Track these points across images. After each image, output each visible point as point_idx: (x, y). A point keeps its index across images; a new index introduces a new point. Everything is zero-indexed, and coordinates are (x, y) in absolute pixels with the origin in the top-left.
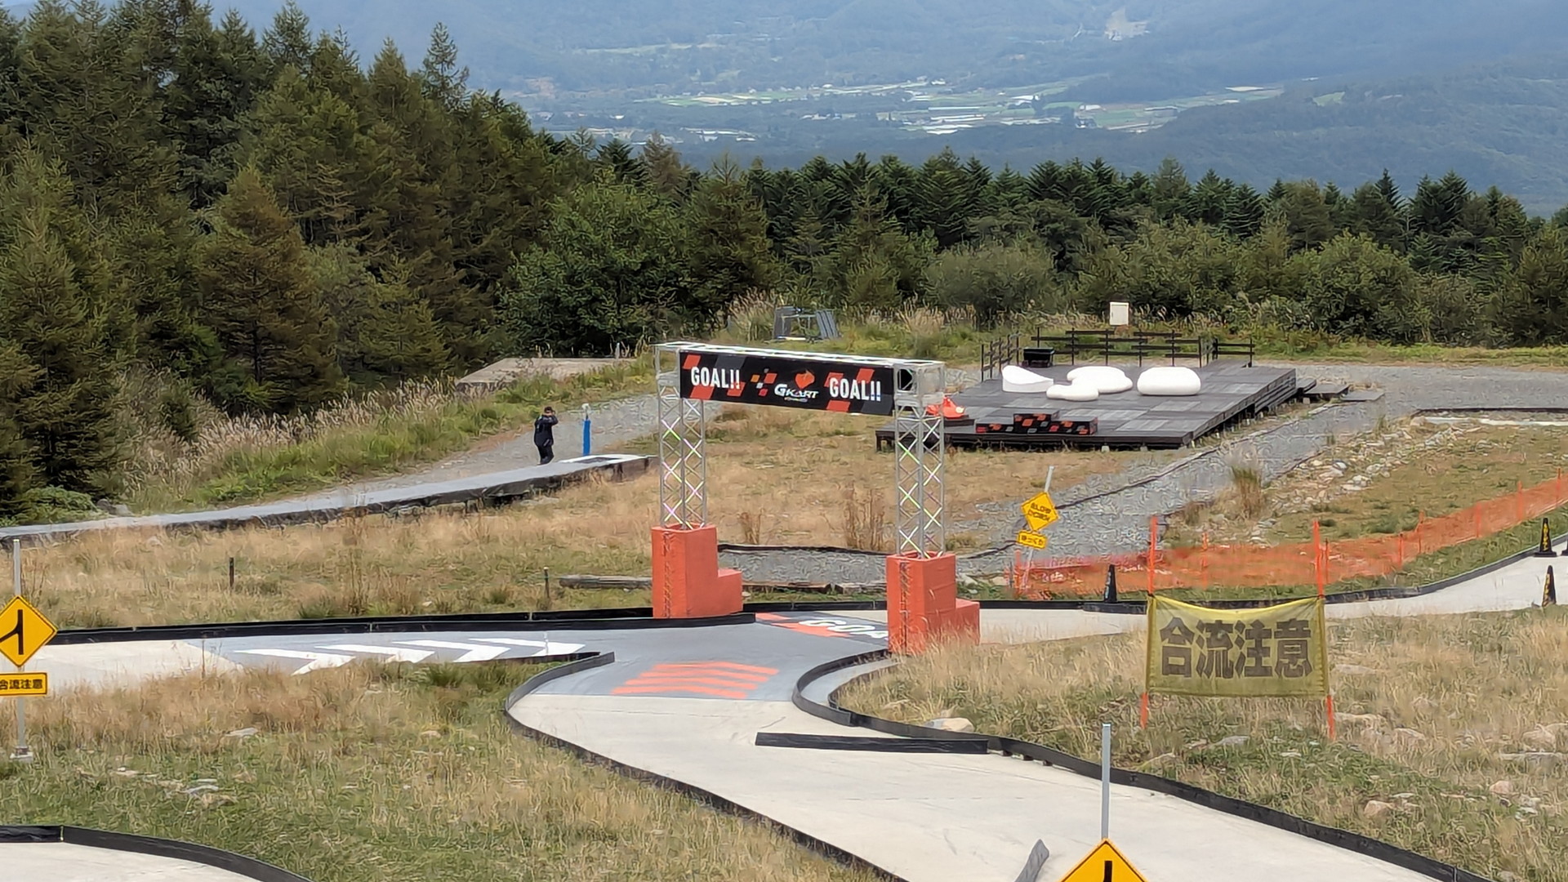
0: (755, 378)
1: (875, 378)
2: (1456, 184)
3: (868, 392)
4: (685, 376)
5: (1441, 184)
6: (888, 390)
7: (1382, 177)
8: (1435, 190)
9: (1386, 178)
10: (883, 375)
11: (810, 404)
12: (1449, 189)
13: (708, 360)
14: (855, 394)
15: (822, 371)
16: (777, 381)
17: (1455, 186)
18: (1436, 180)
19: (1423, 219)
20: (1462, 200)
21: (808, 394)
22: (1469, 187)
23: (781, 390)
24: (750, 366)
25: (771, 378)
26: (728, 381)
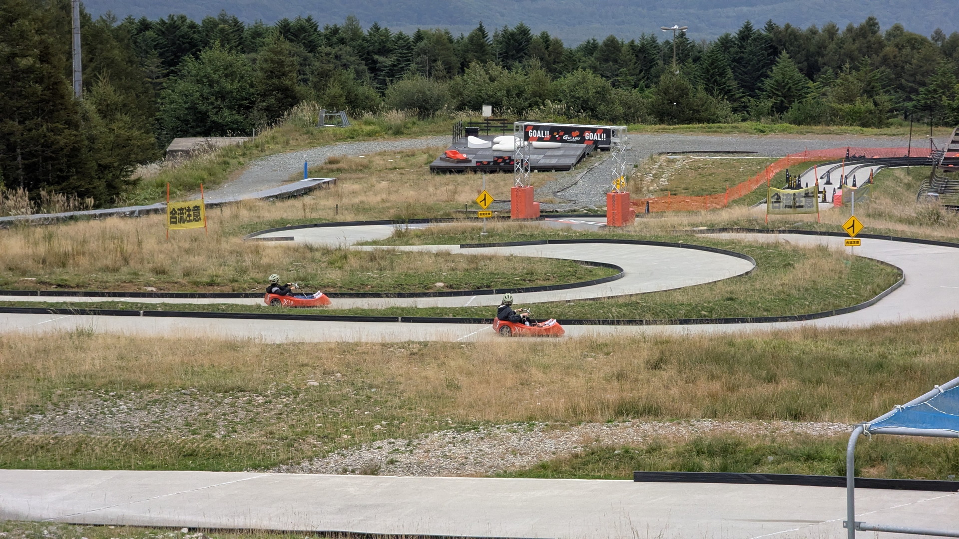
0: (555, 134)
1: (603, 133)
2: (524, 31)
3: (601, 137)
4: (526, 134)
5: (515, 30)
6: (608, 136)
7: (478, 26)
8: (512, 34)
9: (481, 27)
10: (607, 131)
11: (577, 142)
12: (520, 33)
13: (536, 128)
14: (595, 138)
15: (582, 131)
16: (564, 135)
17: (524, 32)
18: (512, 28)
19: (506, 52)
20: (529, 40)
21: (577, 138)
22: (532, 32)
23: (566, 137)
24: (553, 130)
25: (562, 133)
26: (544, 135)
